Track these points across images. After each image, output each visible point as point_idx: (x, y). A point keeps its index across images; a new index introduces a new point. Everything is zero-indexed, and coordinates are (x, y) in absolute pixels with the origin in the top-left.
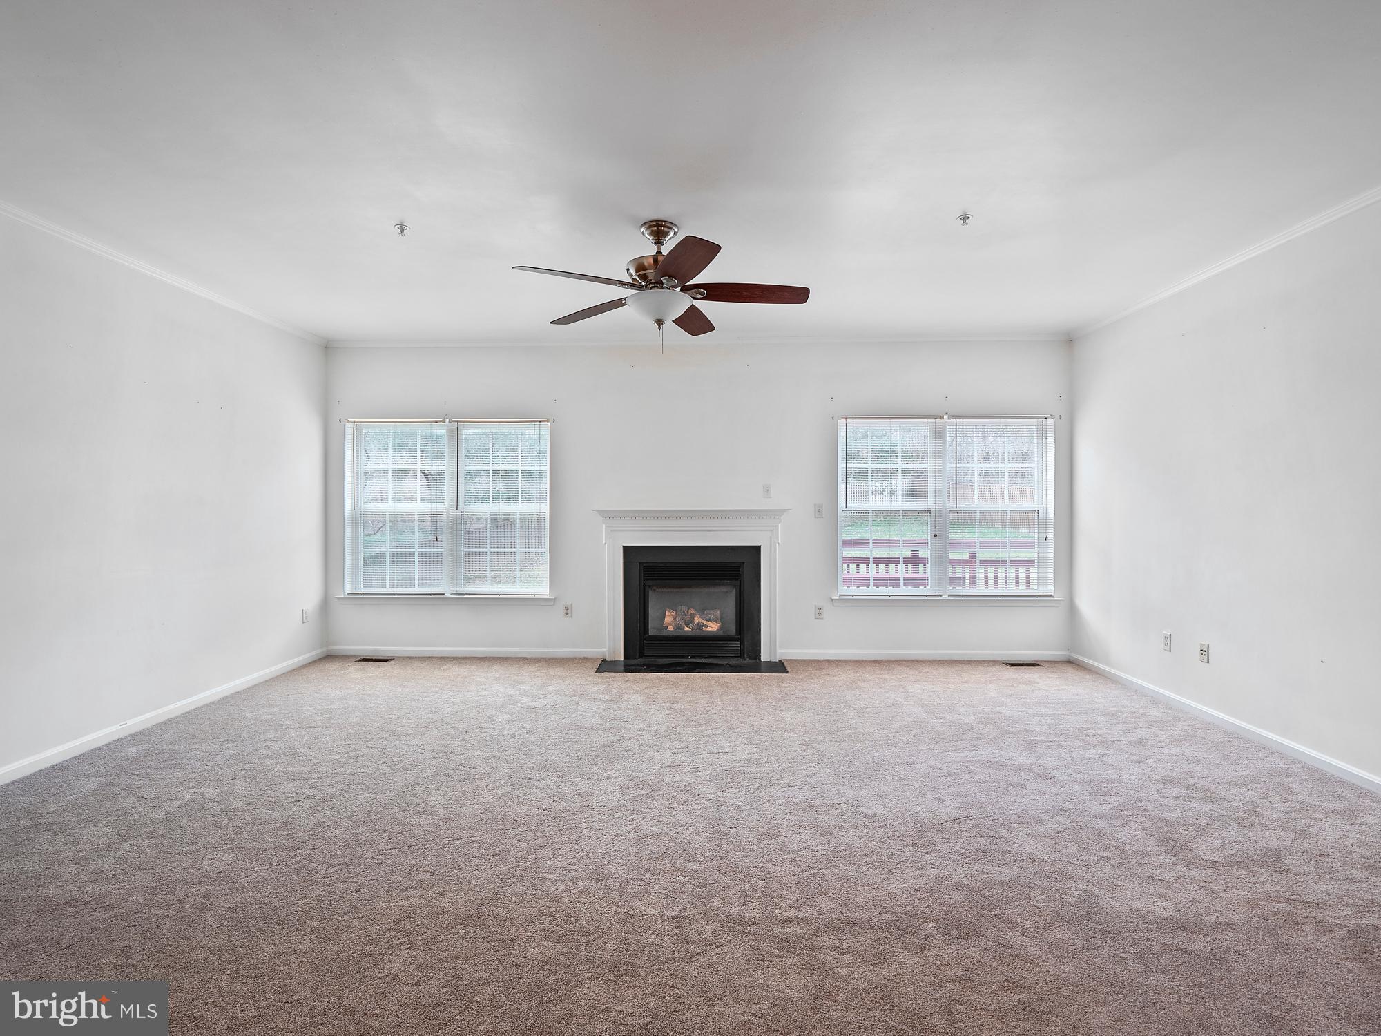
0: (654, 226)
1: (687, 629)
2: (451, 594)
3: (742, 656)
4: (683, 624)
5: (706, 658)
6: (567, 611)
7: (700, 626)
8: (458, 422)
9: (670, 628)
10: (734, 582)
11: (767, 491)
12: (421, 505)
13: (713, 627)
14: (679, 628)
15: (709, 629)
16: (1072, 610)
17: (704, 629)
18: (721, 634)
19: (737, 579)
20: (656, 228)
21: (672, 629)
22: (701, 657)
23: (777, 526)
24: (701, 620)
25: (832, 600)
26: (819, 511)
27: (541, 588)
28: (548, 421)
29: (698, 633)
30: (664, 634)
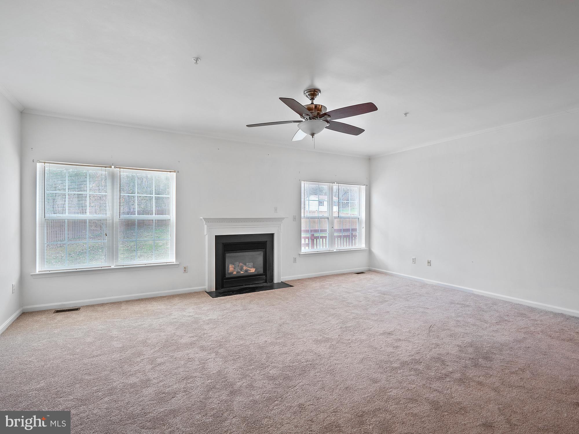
0: (312, 91)
1: (242, 272)
2: (115, 266)
3: (266, 282)
4: (239, 270)
5: (251, 285)
6: (185, 270)
7: (246, 271)
8: (120, 168)
9: (235, 273)
10: (262, 250)
11: (276, 210)
12: (91, 215)
13: (253, 270)
14: (238, 272)
15: (251, 271)
16: (370, 252)
17: (249, 272)
18: (256, 273)
19: (263, 248)
20: (313, 92)
21: (236, 273)
22: (249, 285)
23: (281, 225)
24: (247, 268)
25: (299, 254)
26: (294, 219)
27: (171, 259)
28: (175, 172)
29: (246, 274)
30: (232, 276)
